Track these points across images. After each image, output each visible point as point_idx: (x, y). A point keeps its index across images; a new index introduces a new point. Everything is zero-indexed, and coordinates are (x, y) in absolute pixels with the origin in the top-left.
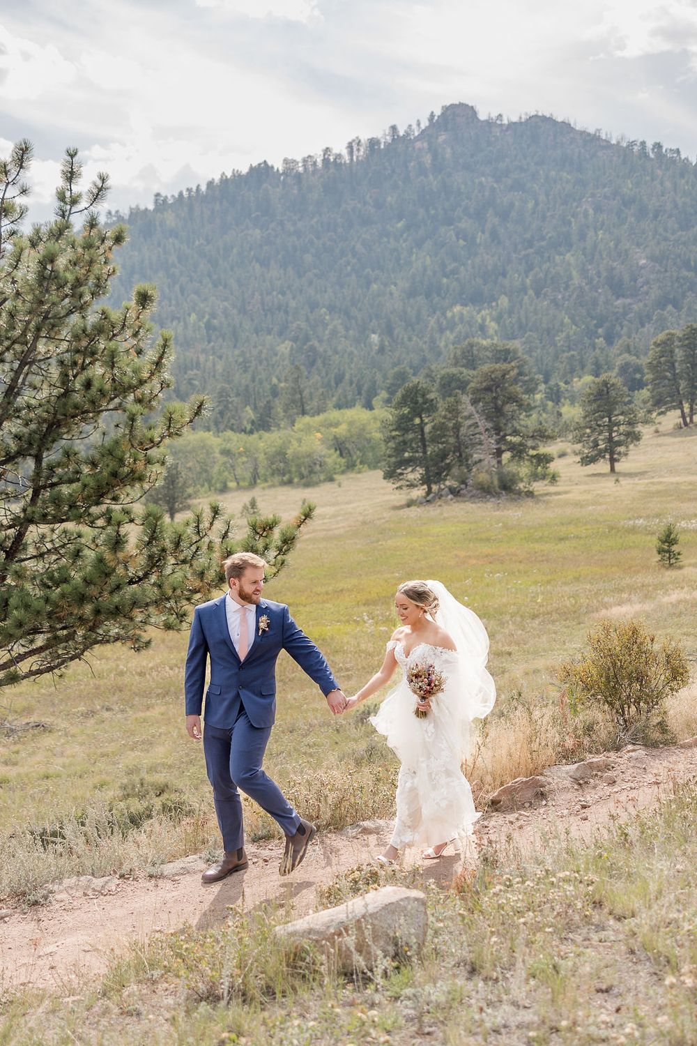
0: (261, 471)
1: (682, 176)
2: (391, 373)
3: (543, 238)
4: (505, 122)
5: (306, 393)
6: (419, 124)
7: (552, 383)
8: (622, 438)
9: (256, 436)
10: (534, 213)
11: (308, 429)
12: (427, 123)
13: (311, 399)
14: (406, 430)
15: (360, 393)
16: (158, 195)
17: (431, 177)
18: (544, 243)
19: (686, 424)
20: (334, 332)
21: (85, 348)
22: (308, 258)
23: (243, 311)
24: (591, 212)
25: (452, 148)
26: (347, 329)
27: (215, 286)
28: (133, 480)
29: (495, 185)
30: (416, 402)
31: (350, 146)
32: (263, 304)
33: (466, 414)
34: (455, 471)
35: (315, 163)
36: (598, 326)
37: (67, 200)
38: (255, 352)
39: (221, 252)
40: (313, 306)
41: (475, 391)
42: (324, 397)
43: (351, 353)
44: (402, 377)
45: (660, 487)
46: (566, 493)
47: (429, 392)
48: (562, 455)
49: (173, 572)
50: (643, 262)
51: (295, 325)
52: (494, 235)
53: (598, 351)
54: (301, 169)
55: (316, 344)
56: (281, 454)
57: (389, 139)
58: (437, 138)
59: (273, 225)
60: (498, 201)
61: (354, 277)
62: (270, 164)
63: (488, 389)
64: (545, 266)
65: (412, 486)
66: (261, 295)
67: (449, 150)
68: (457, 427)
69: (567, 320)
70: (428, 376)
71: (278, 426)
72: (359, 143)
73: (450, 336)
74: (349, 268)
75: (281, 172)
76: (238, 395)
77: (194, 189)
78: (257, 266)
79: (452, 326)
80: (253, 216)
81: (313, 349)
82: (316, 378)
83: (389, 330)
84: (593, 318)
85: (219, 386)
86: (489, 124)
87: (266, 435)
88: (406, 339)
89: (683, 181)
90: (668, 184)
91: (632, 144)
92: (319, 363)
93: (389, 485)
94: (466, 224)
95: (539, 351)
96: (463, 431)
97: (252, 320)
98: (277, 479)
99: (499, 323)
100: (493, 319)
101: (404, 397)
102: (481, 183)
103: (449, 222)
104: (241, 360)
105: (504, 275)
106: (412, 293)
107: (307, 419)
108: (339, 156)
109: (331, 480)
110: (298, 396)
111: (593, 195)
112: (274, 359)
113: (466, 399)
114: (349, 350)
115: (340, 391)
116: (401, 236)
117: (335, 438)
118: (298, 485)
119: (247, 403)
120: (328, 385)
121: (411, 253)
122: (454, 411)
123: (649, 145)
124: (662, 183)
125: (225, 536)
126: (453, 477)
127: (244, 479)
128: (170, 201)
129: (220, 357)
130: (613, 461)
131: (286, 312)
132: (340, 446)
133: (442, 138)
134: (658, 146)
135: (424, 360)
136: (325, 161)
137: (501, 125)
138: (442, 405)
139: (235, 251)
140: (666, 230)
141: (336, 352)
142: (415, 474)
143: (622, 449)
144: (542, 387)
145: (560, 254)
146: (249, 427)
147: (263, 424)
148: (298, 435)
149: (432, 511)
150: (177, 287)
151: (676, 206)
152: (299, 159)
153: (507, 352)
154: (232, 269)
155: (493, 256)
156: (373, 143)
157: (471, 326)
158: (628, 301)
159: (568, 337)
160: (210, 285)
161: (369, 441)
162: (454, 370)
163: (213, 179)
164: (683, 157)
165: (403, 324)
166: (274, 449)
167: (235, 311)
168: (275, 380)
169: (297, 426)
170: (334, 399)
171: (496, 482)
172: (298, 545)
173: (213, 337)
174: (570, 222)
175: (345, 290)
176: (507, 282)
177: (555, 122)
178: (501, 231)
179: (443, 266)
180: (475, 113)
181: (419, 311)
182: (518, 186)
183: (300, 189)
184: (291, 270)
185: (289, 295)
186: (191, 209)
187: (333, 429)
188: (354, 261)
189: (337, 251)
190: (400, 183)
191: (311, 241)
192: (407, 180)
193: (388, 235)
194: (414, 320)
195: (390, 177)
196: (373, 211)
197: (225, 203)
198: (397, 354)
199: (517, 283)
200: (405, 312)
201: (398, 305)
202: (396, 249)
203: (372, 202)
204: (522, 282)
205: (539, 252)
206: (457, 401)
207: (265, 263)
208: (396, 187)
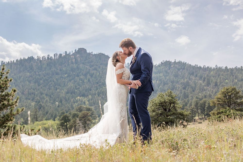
2: (60, 112)
3: (100, 82)
5: (38, 116)
6: (72, 52)
10: (99, 76)
11: (38, 125)
12: (74, 52)
13: (39, 117)
14: (63, 126)
15: (52, 117)
17: (74, 65)
18: (101, 83)
20: (47, 101)
22: (41, 81)
23: (23, 93)
25: (80, 58)
26: (50, 100)
29: (90, 68)
31: (55, 55)
32: (28, 92)
33: (77, 123)
35: (45, 58)
38: (25, 104)
39: (18, 78)
40: (42, 94)
41: (80, 117)
42: (43, 117)
43: (51, 106)
44: (63, 113)
47: (69, 117)
51: (36, 98)
52: (89, 80)
54: (41, 59)
55: (42, 103)
57: (65, 54)
58: (76, 56)
59: (33, 72)
60: (90, 72)
61: (53, 87)
62: (33, 57)
63: (83, 117)
64: (101, 89)
66: (28, 90)
67: (79, 59)
68: (75, 126)
70: (69, 113)
72: (57, 54)
74: (52, 85)
75: (36, 59)
76: (19, 115)
77: (12, 61)
78: (28, 82)
79: (77, 102)
80: (28, 69)
81: (41, 105)
82: (41, 112)
83: (61, 101)
86: (89, 54)
88: (65, 104)
92: (42, 108)
94: (82, 77)
95: (98, 109)
96: (77, 127)
97: (25, 96)
99: (89, 102)
100: (87, 101)
101: (63, 118)
102: (86, 68)
103: (78, 76)
105: (91, 90)
106: (67, 93)
107: (38, 122)
108: (52, 57)
110: (36, 116)
112: (30, 106)
113: (78, 119)
114: (50, 105)
115: (47, 116)
116: (66, 78)
117: (45, 128)
119: (22, 117)
120: (44, 114)
121: (68, 83)
122: (75, 122)
128: (6, 63)
131: (34, 95)
132: (46, 130)
133: (78, 56)
135: (69, 109)
136: (48, 58)
137: (92, 54)
138: (72, 121)
139: (22, 78)
141: (47, 106)
146: (22, 123)
147: (25, 123)
148: (35, 126)
152: (41, 57)
153: (90, 109)
154: (21, 82)
155: (88, 85)
156: (61, 55)
157: (82, 102)
160: (14, 86)
162: (76, 112)
163: (18, 59)
165: (64, 100)
167: (21, 93)
169: (35, 124)
170: (45, 118)
175: (50, 90)
176: (91, 92)
177: (105, 55)
178: (91, 80)
179: (76, 87)
180: (86, 51)
181: (69, 97)
182: (95, 69)
183: (41, 64)
184: (36, 84)
185: (36, 90)
186: (11, 66)
187: (44, 125)
188: (53, 83)
189: (49, 81)
190: (67, 65)
191: (42, 77)
192: (68, 65)
193: (63, 78)
194: (67, 99)
195: (64, 63)
196: (59, 71)
197: (20, 65)
198: (62, 108)
199: (94, 92)
200: (65, 97)
201: (64, 95)
202: (64, 81)
203: (59, 69)
204: (95, 93)
205: (99, 86)
206: (76, 120)
207: (30, 82)
208: (65, 66)
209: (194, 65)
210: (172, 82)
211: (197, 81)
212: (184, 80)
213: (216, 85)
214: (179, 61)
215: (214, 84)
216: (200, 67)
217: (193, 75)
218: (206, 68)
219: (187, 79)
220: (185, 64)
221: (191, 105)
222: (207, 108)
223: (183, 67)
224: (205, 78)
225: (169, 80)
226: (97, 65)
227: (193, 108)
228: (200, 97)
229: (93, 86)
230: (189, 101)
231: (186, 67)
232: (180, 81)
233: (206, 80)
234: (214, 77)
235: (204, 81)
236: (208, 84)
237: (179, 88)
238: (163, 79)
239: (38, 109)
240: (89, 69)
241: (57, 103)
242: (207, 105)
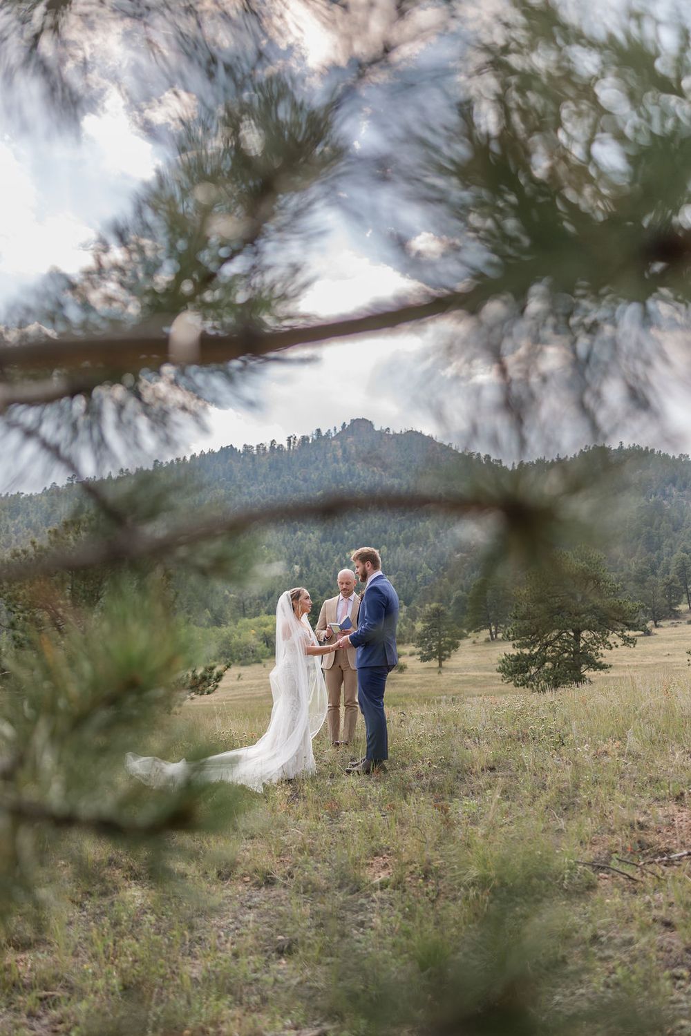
0: (213, 653)
5: (247, 602)
6: (335, 430)
7: (411, 606)
8: (446, 645)
9: (210, 629)
11: (246, 628)
12: (341, 430)
13: (251, 606)
16: (156, 461)
17: (341, 465)
25: (356, 447)
31: (289, 440)
35: (265, 449)
36: (444, 571)
40: (257, 543)
42: (259, 606)
43: (280, 577)
53: (442, 587)
56: (227, 642)
57: (315, 437)
58: (346, 439)
59: (233, 487)
60: (384, 484)
62: (234, 447)
64: (412, 529)
67: (354, 448)
69: (424, 565)
71: (226, 623)
72: (295, 439)
75: (241, 452)
77: (182, 459)
82: (255, 592)
83: (307, 563)
84: (442, 565)
86: (381, 433)
87: (218, 629)
88: (317, 570)
91: (472, 454)
92: (258, 582)
95: (405, 584)
98: (222, 659)
102: (373, 471)
105: (385, 532)
106: (323, 540)
107: (246, 620)
108: (281, 446)
109: (260, 662)
110: (241, 604)
114: (279, 574)
115: (271, 602)
117: (265, 634)
118: (237, 665)
119: (206, 606)
120: (263, 597)
123: (483, 455)
128: (165, 466)
130: (441, 660)
132: (268, 641)
133: (349, 440)
134: (488, 457)
136: (272, 447)
137: (389, 435)
141: (270, 575)
143: (446, 653)
144: (406, 608)
146: (206, 623)
147: (216, 621)
148: (239, 631)
152: (254, 445)
156: (304, 439)
158: (465, 556)
159: (425, 576)
163: (195, 453)
164: (503, 465)
165: (316, 560)
166: (222, 639)
168: (227, 592)
169: (239, 624)
170: (266, 607)
176: (386, 537)
177: (423, 435)
179: (346, 523)
180: (372, 426)
181: (328, 552)
182: (397, 475)
183: (254, 465)
186: (178, 472)
187: (263, 629)
190: (321, 466)
192: (325, 465)
194: (324, 558)
195: (314, 462)
196: (301, 483)
197: (202, 469)
198: (311, 580)
199: (393, 538)
200: (318, 552)
201: (314, 547)
203: (301, 478)
204: (397, 538)
205: (409, 519)
208: (317, 469)
209: (677, 457)
212: (647, 499)
214: (632, 446)
217: (675, 485)
219: (657, 497)
220: (649, 453)
221: (667, 571)
223: (643, 463)
226: (401, 465)
227: (672, 581)
229: (393, 520)
230: (663, 559)
231: (654, 461)
240: (381, 475)
241: (297, 568)
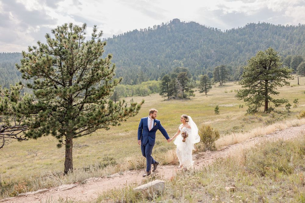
0: (134, 93)
1: (221, 35)
2: (161, 73)
3: (193, 47)
4: (186, 23)
5: (144, 77)
6: (168, 23)
7: (194, 76)
8: (208, 88)
9: (133, 86)
10: (191, 41)
11: (144, 85)
12: (170, 22)
13: (145, 78)
14: (164, 85)
15: (155, 77)
16: (114, 35)
17: (170, 34)
18: (193, 48)
19: (221, 85)
20: (150, 65)
21: (97, 67)
22: (145, 49)
23: (131, 60)
24: (203, 42)
26: (153, 64)
27: (125, 54)
28: (107, 94)
29: (183, 36)
30: (166, 80)
31: (154, 27)
32: (135, 58)
33: (177, 82)
34: (174, 94)
35: (146, 30)
36: (203, 65)
37: (94, 36)
38: (133, 68)
39: (127, 47)
40: (146, 59)
41: (179, 77)
42: (147, 78)
43: (153, 69)
44: (164, 74)
45: (215, 98)
46: (197, 98)
47: (169, 77)
48: (196, 91)
49: (115, 114)
50: (213, 52)
51: (142, 63)
52: (183, 46)
53: (203, 70)
54: (144, 31)
55: (146, 67)
56: (138, 89)
57: (162, 25)
59: (138, 42)
60: (184, 39)
61: (154, 53)
62: (137, 29)
63: (181, 77)
64: (193, 52)
65: (165, 97)
66: (135, 57)
67: (174, 28)
68: (175, 85)
69: (197, 63)
70: (169, 74)
71: (138, 84)
72: (156, 26)
73: (174, 66)
75: (139, 31)
76: (130, 77)
77: (121, 34)
78: (134, 51)
79: (174, 64)
80: (134, 40)
81: (145, 68)
82: (146, 74)
83: (161, 64)
84: (203, 63)
85: (126, 75)
86: (182, 23)
87: (135, 86)
88: (165, 66)
89: (221, 36)
90: (218, 36)
91: (211, 28)
92: (147, 71)
93: (161, 96)
94: (177, 43)
95: (192, 69)
96: (176, 85)
97: (133, 62)
98: (137, 95)
99: (184, 64)
100: (182, 63)
101: (164, 78)
102: (180, 35)
103: (174, 43)
104: (130, 70)
105: (185, 54)
106: (166, 57)
107: (144, 82)
108: (152, 28)
109: (149, 95)
110: (142, 78)
111: (203, 38)
112: (137, 70)
113: (177, 79)
115: (151, 77)
116: (164, 45)
117: (150, 86)
118: (142, 96)
119: (131, 79)
120: (149, 75)
121: (166, 49)
122: (174, 81)
123: (215, 28)
124: (217, 36)
125: (126, 106)
126: (174, 95)
127: (131, 94)
128: (116, 36)
129: (126, 69)
130: (206, 92)
131: (140, 60)
132: (151, 88)
133: (173, 26)
134: (216, 29)
135: (168, 71)
136: (149, 29)
138: (172, 80)
139: (130, 47)
140: (218, 46)
141: (150, 69)
142: (166, 94)
143: (208, 90)
144: (192, 77)
145: (196, 50)
147: (135, 83)
148: (142, 86)
149: (169, 102)
150: (117, 54)
151: (220, 41)
152: (143, 29)
153: (185, 69)
154: (129, 51)
155: (183, 50)
156: (159, 26)
157: (178, 64)
158: (210, 60)
159: (198, 67)
160: (124, 54)
161: (157, 87)
162: (174, 73)
164: (221, 31)
165: (164, 63)
166: (137, 89)
167: (129, 60)
168: (137, 74)
169: (142, 84)
170: (150, 78)
171: (182, 96)
172: (141, 108)
173: (125, 65)
174: (198, 44)
175: (152, 56)
177: (196, 23)
178: (184, 45)
179: (172, 52)
180: (180, 21)
181: (167, 61)
182: (188, 36)
183: (143, 35)
184: (141, 52)
185: (141, 57)
186: (121, 39)
187: (149, 85)
188: (154, 50)
189: (151, 48)
191: (145, 46)
192: (165, 34)
193: (161, 45)
195: (162, 33)
196: (158, 40)
197: (128, 37)
198: (163, 69)
199: (187, 56)
200: (165, 61)
201: (163, 59)
202: (163, 48)
203: (158, 38)
204: (189, 56)
205: (192, 49)
206: (175, 80)
207: (136, 50)
208: (163, 35)
209: (277, 25)
210: (257, 42)
211: (280, 40)
212: (268, 40)
213: (299, 42)
214: (263, 23)
215: (297, 41)
216: (284, 27)
217: (276, 35)
218: (289, 27)
219: (271, 38)
220: (268, 25)
222: (292, 63)
223: (266, 28)
224: (288, 37)
225: (253, 41)
226: (189, 33)
228: (284, 54)
229: (187, 50)
231: (269, 27)
232: (263, 40)
233: (289, 38)
234: (297, 34)
235: (287, 39)
236: (291, 42)
237: (263, 47)
238: (248, 40)
239: (143, 72)
241: (158, 66)
242: (292, 60)
